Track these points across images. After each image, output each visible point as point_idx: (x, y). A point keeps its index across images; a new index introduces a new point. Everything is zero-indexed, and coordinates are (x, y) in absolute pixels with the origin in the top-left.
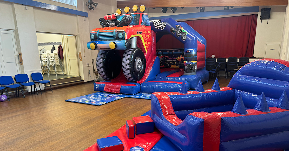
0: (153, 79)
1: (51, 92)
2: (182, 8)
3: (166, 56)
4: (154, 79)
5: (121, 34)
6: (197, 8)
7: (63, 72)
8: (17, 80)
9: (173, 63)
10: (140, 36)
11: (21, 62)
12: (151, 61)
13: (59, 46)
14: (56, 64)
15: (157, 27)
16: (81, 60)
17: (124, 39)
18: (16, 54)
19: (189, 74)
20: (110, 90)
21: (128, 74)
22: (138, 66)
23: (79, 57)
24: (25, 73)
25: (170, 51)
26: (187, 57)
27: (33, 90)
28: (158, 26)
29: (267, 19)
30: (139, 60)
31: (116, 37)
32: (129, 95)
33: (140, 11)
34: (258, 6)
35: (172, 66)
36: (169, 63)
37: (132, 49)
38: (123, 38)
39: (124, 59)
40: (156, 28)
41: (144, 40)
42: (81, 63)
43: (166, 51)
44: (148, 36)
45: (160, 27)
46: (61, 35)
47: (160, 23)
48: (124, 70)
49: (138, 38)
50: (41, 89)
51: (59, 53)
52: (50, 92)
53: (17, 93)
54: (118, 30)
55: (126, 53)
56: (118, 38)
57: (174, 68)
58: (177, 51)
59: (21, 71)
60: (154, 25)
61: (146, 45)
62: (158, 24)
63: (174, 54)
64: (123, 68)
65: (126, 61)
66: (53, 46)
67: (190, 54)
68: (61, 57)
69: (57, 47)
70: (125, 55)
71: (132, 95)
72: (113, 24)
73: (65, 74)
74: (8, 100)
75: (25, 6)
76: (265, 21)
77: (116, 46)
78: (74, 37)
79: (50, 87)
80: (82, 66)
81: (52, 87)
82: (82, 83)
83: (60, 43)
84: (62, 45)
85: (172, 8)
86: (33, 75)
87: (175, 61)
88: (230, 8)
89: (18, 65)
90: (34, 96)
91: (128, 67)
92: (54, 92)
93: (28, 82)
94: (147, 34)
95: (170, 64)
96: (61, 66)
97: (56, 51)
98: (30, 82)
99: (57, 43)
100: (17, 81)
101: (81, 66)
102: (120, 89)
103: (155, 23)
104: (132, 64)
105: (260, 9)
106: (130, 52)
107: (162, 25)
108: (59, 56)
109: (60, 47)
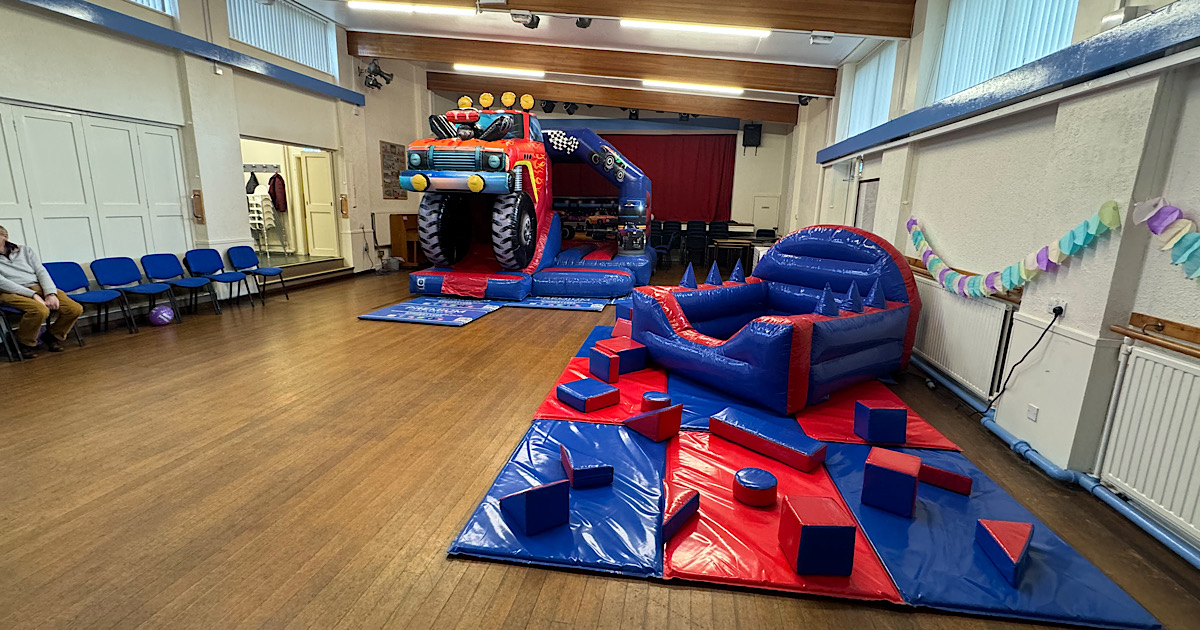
0: (549, 266)
1: (285, 300)
2: (590, 106)
3: (563, 213)
4: (553, 266)
5: (496, 158)
6: (624, 109)
7: (284, 246)
8: (191, 265)
9: (580, 229)
10: (528, 163)
11: (199, 216)
12: (544, 223)
13: (272, 174)
14: (267, 223)
15: (558, 146)
16: (345, 216)
17: (504, 170)
18: (183, 194)
19: (631, 254)
20: (459, 290)
21: (507, 251)
22: (525, 232)
23: (341, 207)
24: (211, 247)
25: (571, 201)
26: (626, 216)
27: (235, 295)
28: (560, 145)
29: (753, 146)
30: (527, 220)
31: (482, 164)
32: (510, 301)
33: (521, 108)
34: (738, 119)
35: (577, 235)
36: (569, 227)
37: (514, 194)
38: (500, 168)
39: (496, 217)
40: (555, 147)
41: (535, 174)
42: (346, 223)
43: (563, 201)
44: (541, 165)
45: (565, 146)
46: (280, 146)
47: (566, 139)
48: (496, 240)
49: (525, 168)
50: (251, 292)
51: (272, 192)
52: (282, 299)
53: (193, 303)
54: (487, 149)
55: (501, 202)
56: (487, 167)
57: (580, 240)
58: (588, 201)
59: (195, 240)
60: (551, 140)
61: (537, 186)
62: (560, 141)
63: (582, 208)
64: (494, 237)
65: (503, 219)
66: (252, 173)
67: (633, 211)
68: (282, 206)
69: (264, 178)
70: (499, 206)
71: (519, 301)
72: (468, 132)
73: (291, 251)
74: (177, 319)
75: (212, 64)
76: (751, 150)
77: (485, 186)
78: (327, 155)
79: (280, 286)
80: (350, 232)
81: (286, 284)
82: (349, 276)
83: (277, 167)
84: (282, 174)
85: (567, 104)
86: (230, 252)
87: (584, 224)
88: (690, 116)
89: (187, 223)
90: (236, 311)
91: (508, 234)
92: (293, 296)
93: (220, 272)
94: (540, 161)
95: (573, 231)
96: (279, 230)
97: (263, 190)
98: (226, 271)
99: (265, 168)
100: (193, 270)
101: (347, 230)
102: (485, 288)
103: (553, 136)
104: (517, 227)
105: (742, 126)
106: (512, 201)
107: (569, 144)
108: (274, 202)
109: (277, 179)
